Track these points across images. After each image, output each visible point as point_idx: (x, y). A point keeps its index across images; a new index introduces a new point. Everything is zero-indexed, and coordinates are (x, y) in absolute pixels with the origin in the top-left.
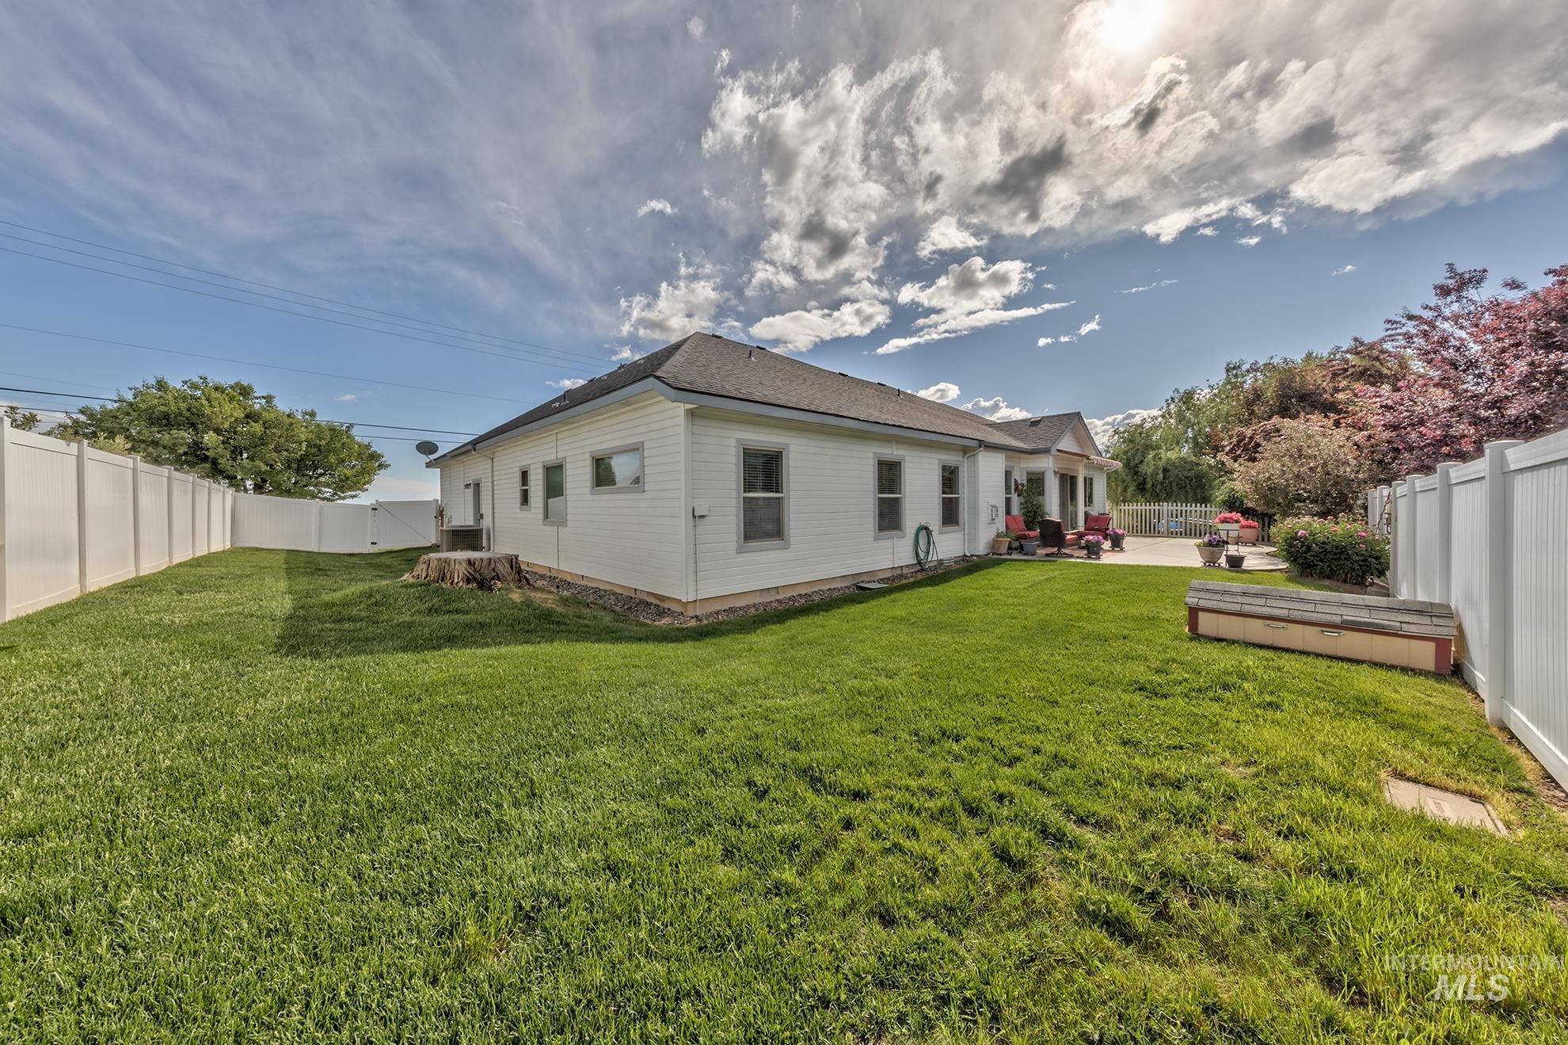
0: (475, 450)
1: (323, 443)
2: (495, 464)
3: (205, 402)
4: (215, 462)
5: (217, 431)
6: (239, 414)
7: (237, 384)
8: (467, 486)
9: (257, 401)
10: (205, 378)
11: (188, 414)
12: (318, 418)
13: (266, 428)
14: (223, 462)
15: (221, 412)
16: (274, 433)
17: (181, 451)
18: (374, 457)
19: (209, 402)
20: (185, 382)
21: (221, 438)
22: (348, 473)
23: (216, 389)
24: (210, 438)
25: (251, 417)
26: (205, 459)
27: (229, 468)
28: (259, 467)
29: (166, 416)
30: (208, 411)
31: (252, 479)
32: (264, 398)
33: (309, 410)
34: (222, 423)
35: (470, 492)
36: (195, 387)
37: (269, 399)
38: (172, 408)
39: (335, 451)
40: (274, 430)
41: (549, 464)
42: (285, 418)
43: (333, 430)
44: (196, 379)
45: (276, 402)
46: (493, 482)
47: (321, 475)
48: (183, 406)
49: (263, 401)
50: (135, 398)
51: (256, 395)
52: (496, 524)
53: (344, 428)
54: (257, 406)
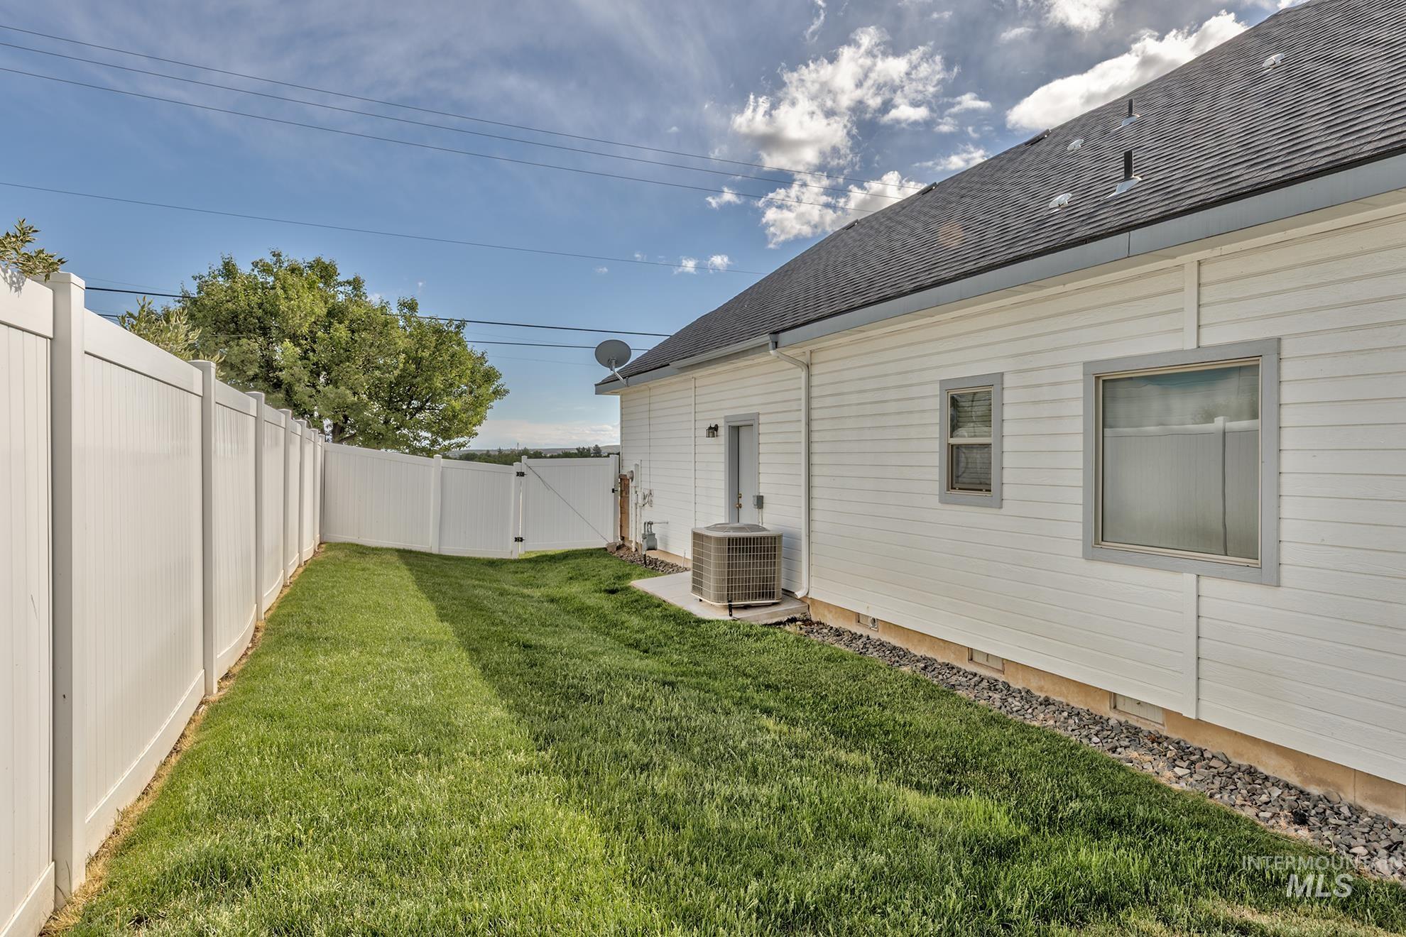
0: (776, 345)
1: (426, 354)
2: (815, 381)
3: (280, 292)
4: (289, 392)
5: (294, 338)
6: (321, 310)
7: (318, 261)
8: (713, 430)
9: (341, 289)
10: (279, 255)
11: (260, 313)
12: (421, 313)
13: (353, 332)
14: (300, 389)
15: (299, 307)
16: (364, 340)
17: (251, 373)
18: (489, 376)
19: (285, 291)
20: (255, 264)
21: (298, 350)
22: (457, 405)
23: (293, 270)
24: (284, 352)
25: (335, 313)
26: (278, 385)
27: (306, 399)
28: (344, 397)
29: (234, 317)
30: (283, 306)
31: (332, 418)
32: (349, 283)
33: (408, 298)
34: (300, 325)
35: (719, 446)
36: (267, 270)
37: (356, 284)
38: (242, 304)
39: (442, 369)
40: (364, 335)
41: (1108, 371)
42: (379, 313)
43: (438, 331)
44: (269, 259)
45: (366, 288)
46: (808, 424)
47: (420, 409)
48: (255, 300)
49: (349, 289)
50: (199, 292)
51: (340, 279)
52: (815, 526)
53: (452, 329)
54: (341, 297)
